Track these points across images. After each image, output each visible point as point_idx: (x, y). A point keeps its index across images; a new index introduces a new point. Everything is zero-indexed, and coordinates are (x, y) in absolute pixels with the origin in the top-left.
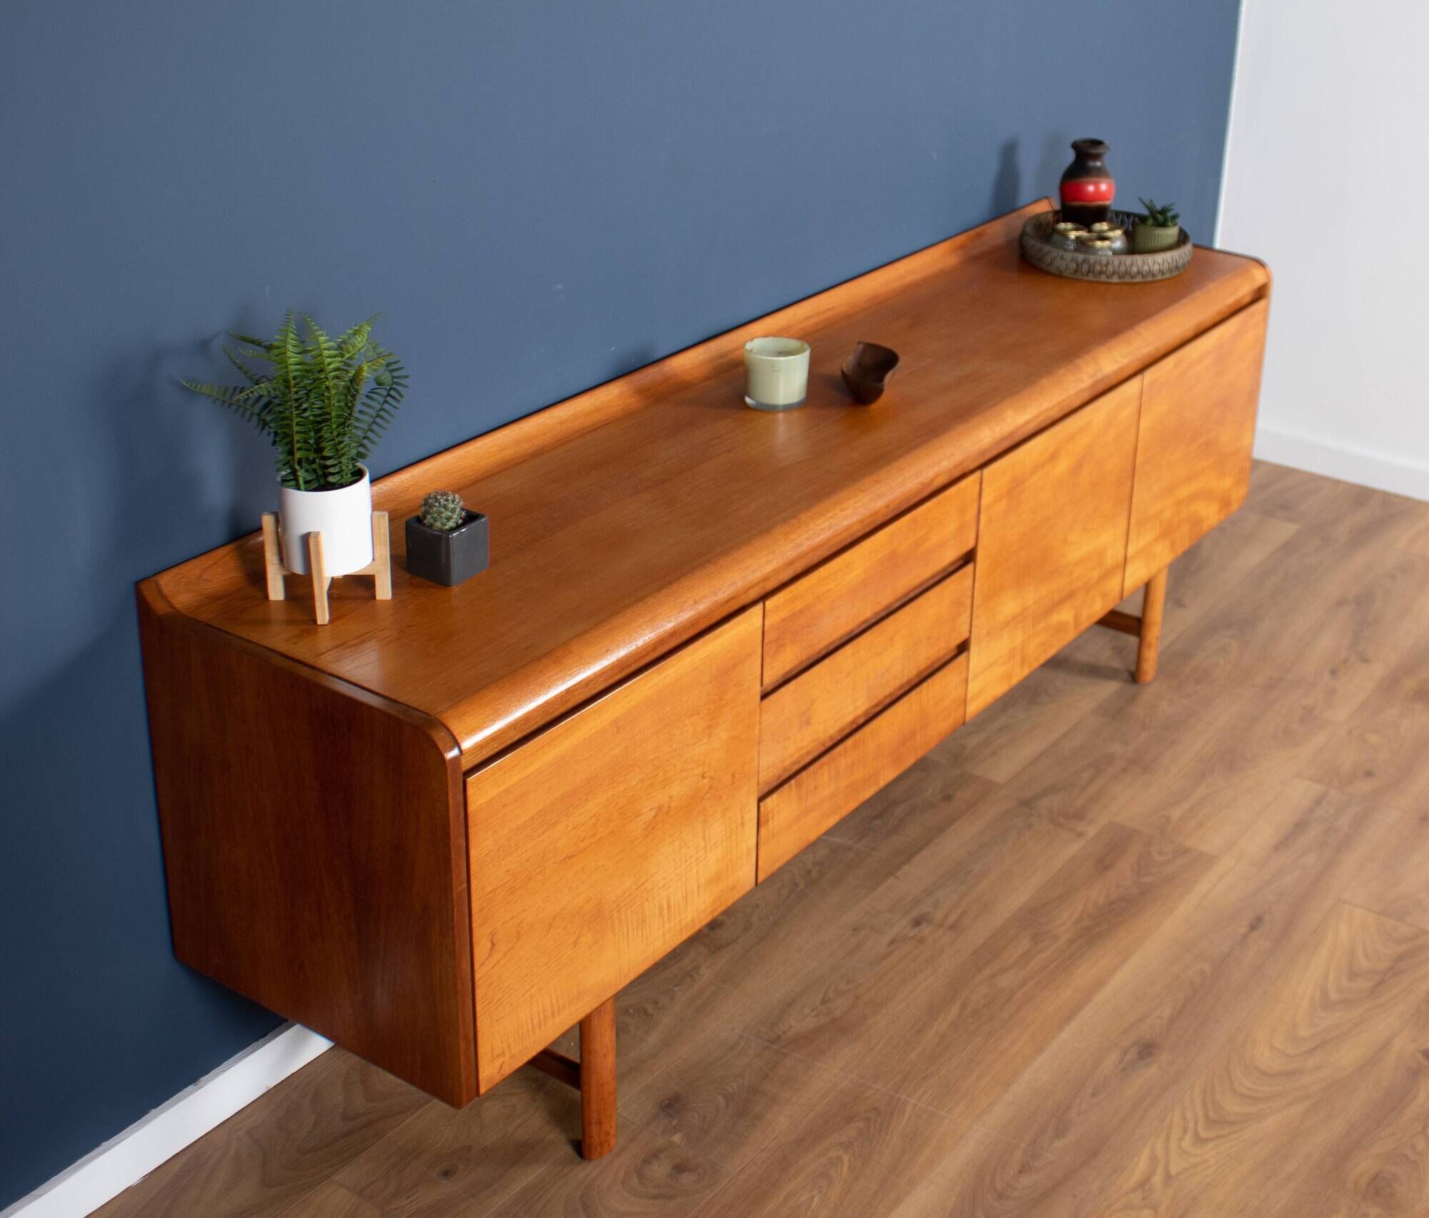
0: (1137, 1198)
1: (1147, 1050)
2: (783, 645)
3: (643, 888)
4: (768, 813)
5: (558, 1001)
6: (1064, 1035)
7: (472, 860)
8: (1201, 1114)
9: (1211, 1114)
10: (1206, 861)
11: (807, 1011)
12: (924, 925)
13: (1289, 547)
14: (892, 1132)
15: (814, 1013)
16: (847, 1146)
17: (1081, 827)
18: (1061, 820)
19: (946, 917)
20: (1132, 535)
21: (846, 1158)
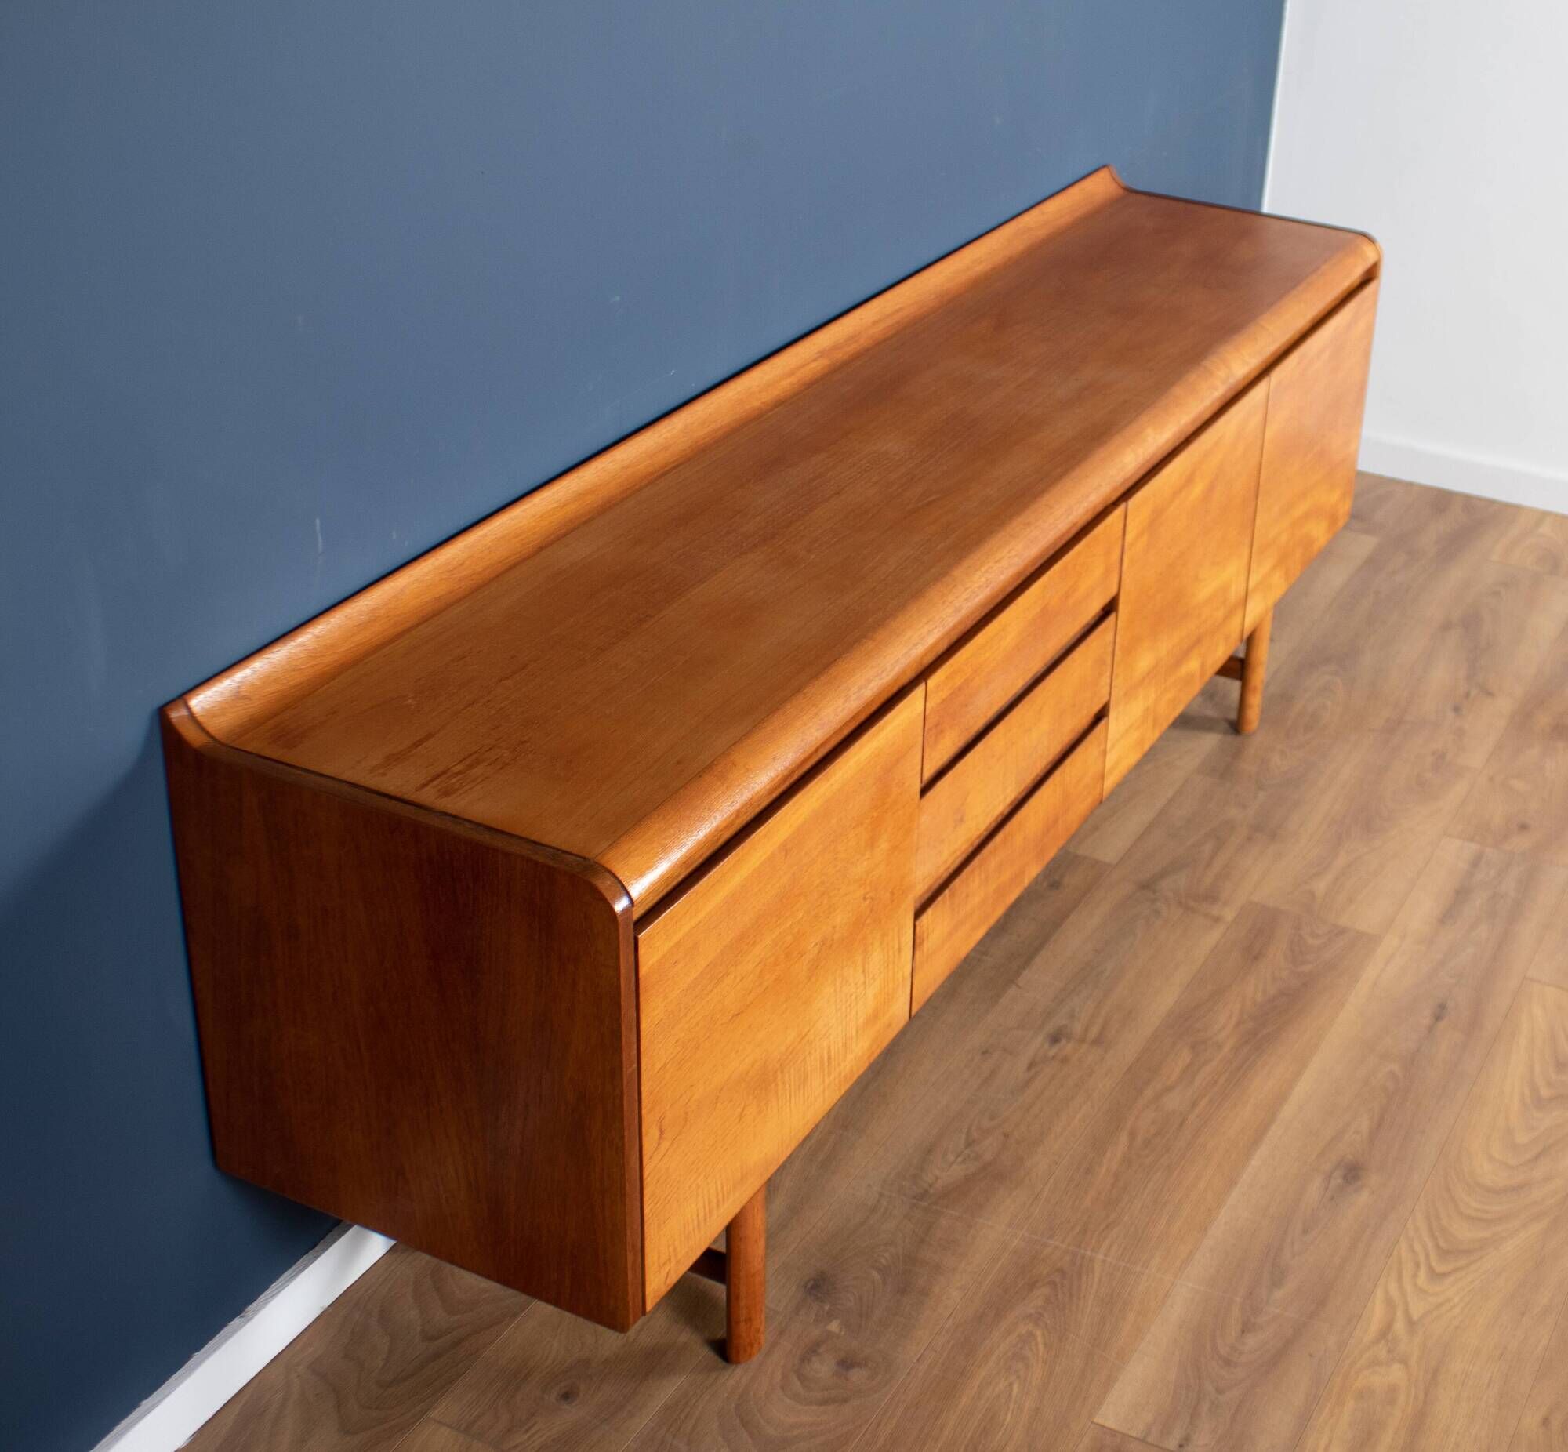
0: (1381, 1350)
1: (1352, 1173)
2: (942, 731)
3: (807, 1038)
4: (923, 932)
5: (722, 1188)
6: (1255, 1162)
7: (643, 1034)
8: (1430, 1245)
9: (1442, 1244)
10: (1365, 942)
11: (951, 1158)
12: (1063, 1042)
13: (1373, 563)
14: (1084, 1297)
15: (960, 1159)
16: (1037, 1318)
17: (1215, 911)
18: (1192, 903)
19: (1087, 1030)
20: (1254, 566)
21: (1038, 1333)
